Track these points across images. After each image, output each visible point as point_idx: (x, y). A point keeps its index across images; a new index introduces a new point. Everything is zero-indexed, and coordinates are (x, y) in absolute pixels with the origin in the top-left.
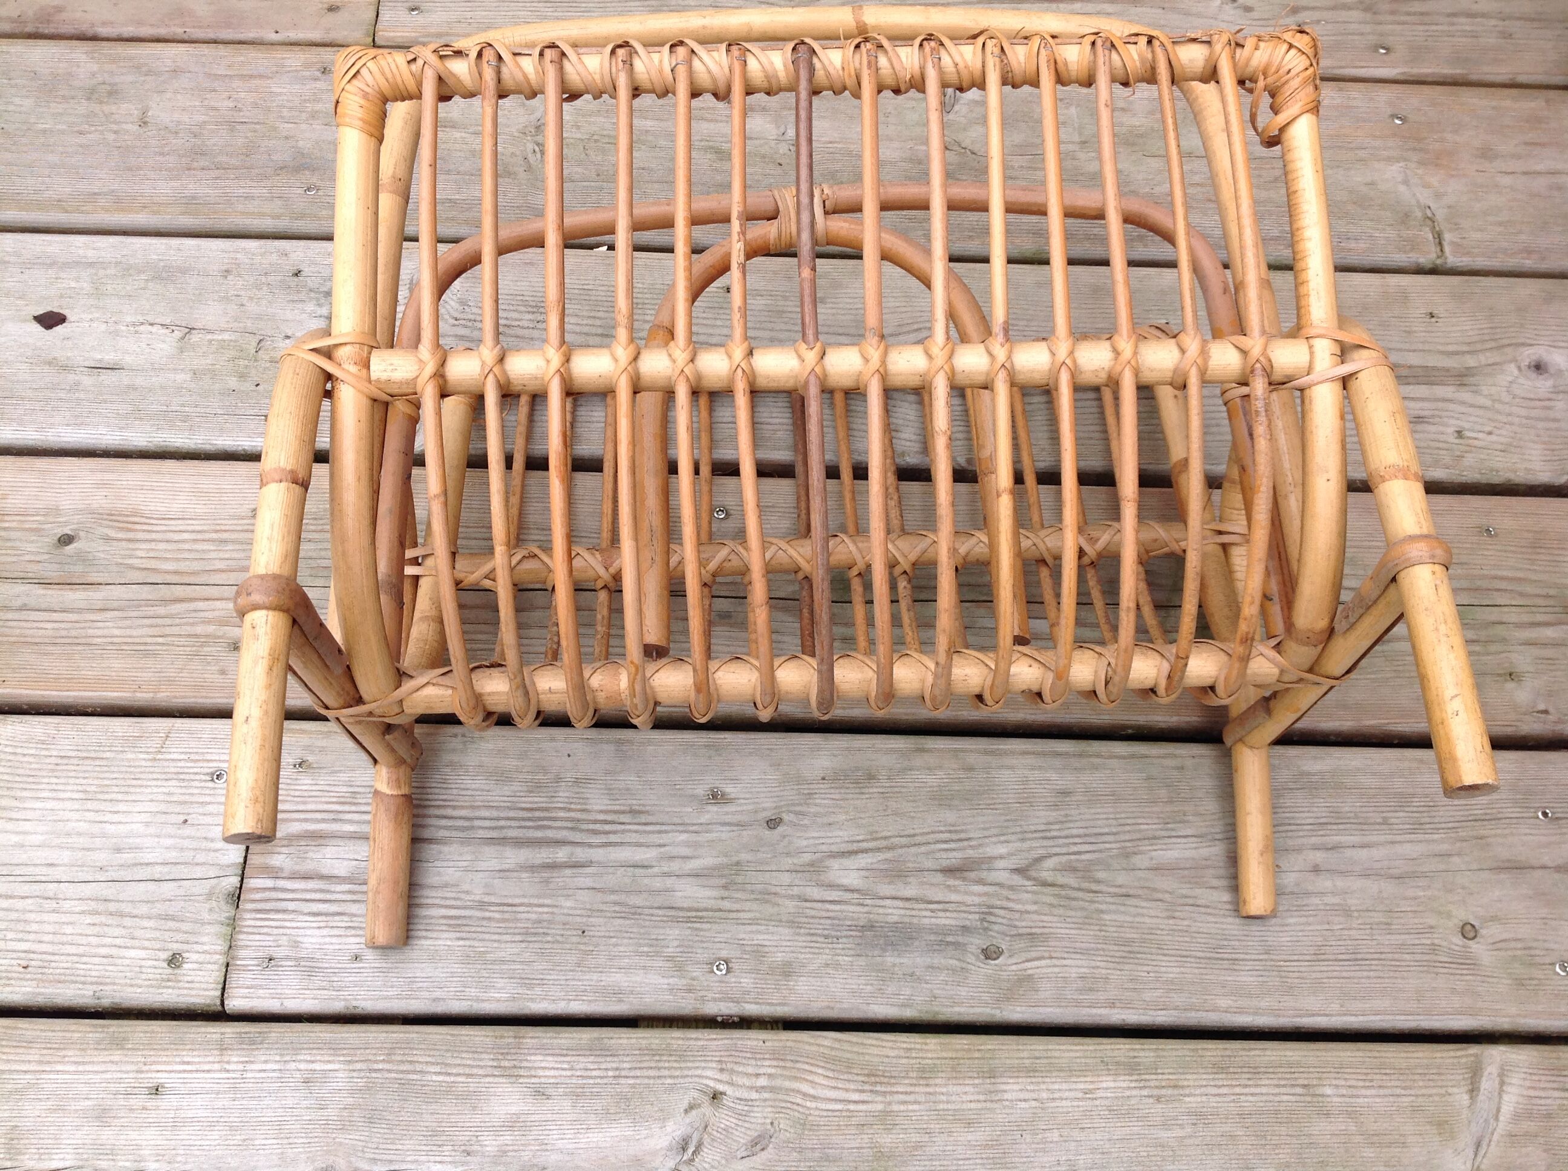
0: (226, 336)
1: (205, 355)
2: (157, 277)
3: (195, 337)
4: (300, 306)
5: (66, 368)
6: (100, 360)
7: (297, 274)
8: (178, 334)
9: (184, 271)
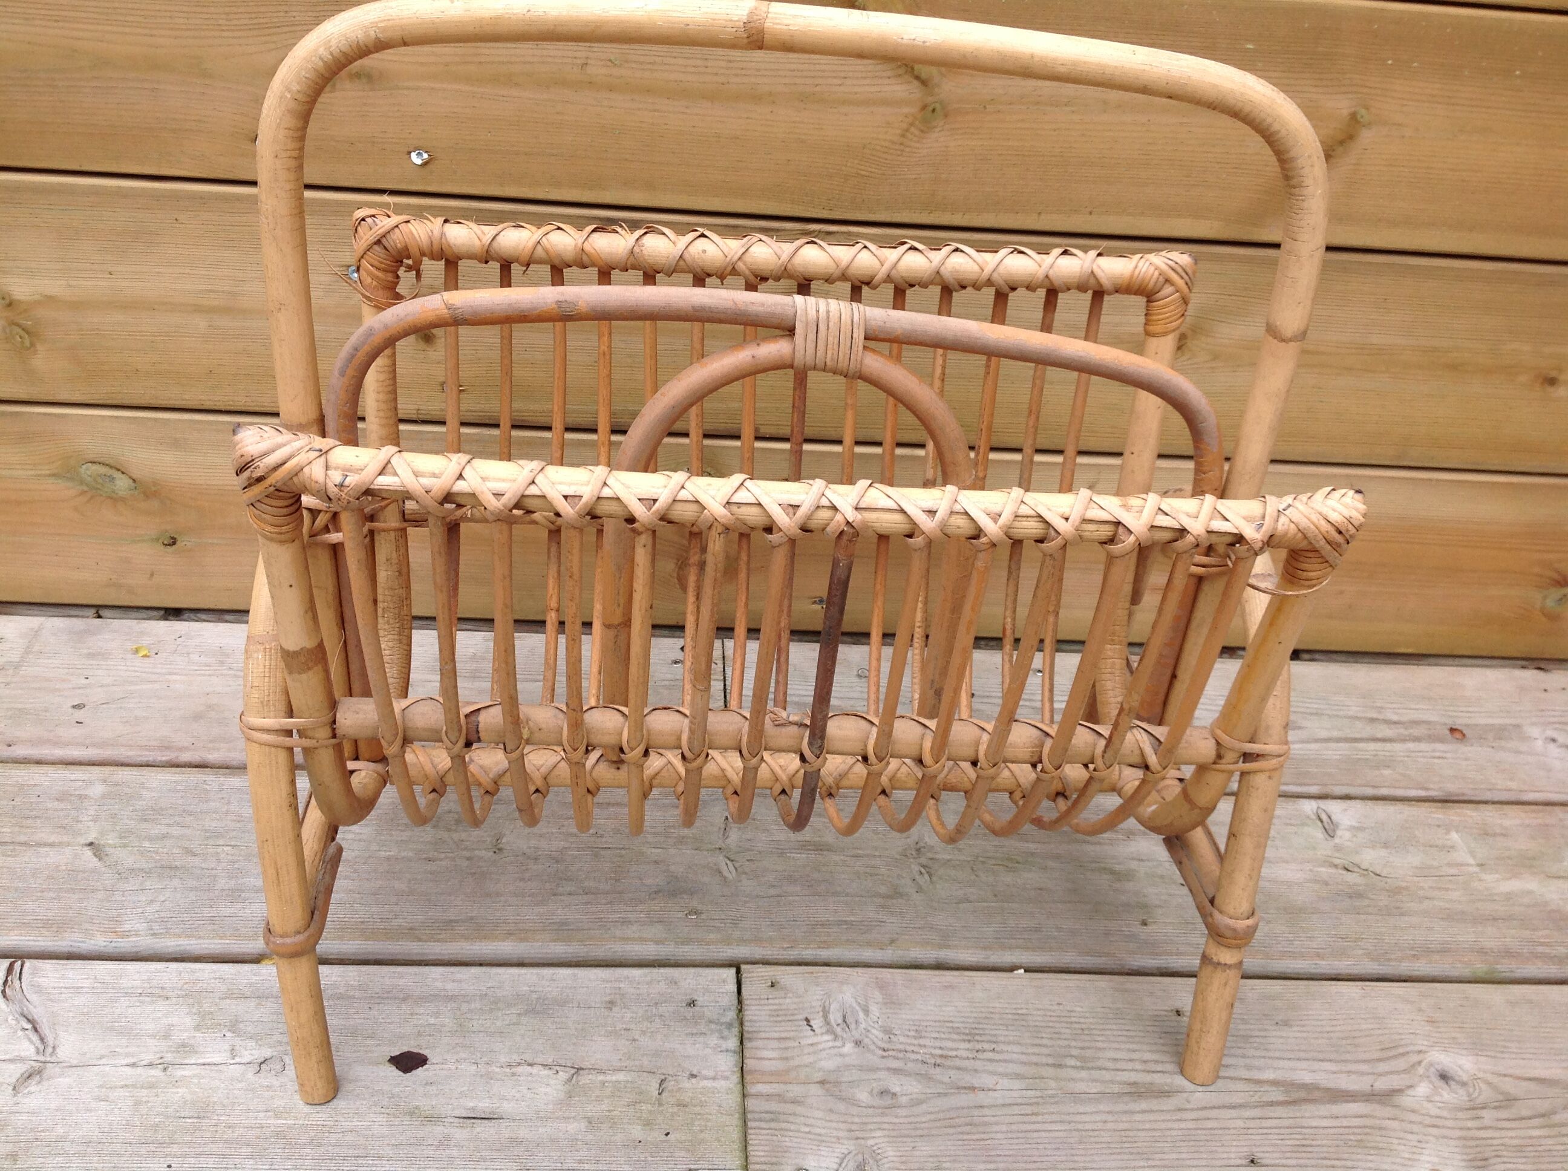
0: (621, 1076)
1: (599, 1100)
2: (531, 1011)
3: (585, 1079)
4: (701, 1039)
5: (432, 1119)
6: (473, 1109)
7: (692, 1003)
8: (563, 1075)
9: (563, 1003)
